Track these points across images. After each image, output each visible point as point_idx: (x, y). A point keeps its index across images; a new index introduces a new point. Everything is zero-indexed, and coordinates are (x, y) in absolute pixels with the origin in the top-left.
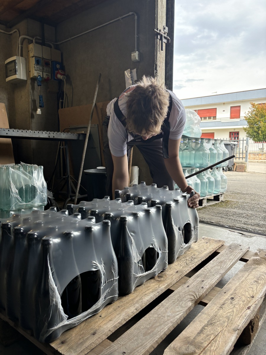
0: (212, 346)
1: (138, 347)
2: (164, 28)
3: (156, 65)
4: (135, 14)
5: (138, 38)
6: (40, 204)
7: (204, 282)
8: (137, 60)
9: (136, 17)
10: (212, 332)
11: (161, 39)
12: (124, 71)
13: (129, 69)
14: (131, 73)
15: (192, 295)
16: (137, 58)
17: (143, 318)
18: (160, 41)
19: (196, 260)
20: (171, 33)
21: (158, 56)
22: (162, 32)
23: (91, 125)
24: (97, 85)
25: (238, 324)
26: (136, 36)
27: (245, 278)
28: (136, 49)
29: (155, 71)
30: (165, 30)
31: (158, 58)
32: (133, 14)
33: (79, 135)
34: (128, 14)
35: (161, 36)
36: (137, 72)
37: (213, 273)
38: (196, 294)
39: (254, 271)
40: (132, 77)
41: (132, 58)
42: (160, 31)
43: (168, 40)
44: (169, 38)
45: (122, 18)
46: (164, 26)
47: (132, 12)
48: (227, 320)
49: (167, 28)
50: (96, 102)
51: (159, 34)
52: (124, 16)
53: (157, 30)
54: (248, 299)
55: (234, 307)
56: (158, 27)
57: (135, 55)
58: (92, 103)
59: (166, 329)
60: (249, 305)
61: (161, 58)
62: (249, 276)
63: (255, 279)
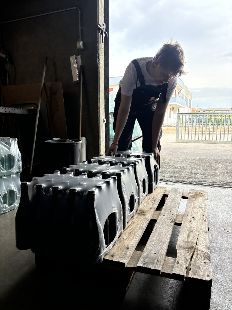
0: (199, 242)
1: (160, 250)
2: (103, 25)
3: (99, 54)
4: (79, 9)
5: (82, 30)
6: (17, 171)
7: (172, 211)
8: (82, 48)
9: (80, 12)
10: (194, 235)
11: (102, 34)
12: (70, 57)
13: (74, 56)
14: (76, 58)
15: (170, 219)
16: (82, 47)
17: (151, 236)
18: (101, 35)
19: (157, 200)
20: (107, 29)
21: (100, 47)
22: (102, 28)
23: (41, 102)
24: (44, 67)
25: (205, 229)
26: (80, 28)
27: (193, 206)
28: (80, 39)
29: (98, 59)
30: (104, 26)
31: (100, 48)
32: (76, 9)
33: (30, 110)
34: (72, 8)
35: (102, 31)
36: (81, 58)
37: (173, 206)
38: (171, 219)
39: (195, 201)
40: (77, 62)
41: (78, 46)
42: (101, 26)
43: (106, 35)
44: (107, 33)
45: (66, 11)
46: (103, 23)
47: (75, 7)
48: (198, 228)
49: (105, 25)
50: (44, 81)
51: (100, 29)
52: (68, 9)
53: (99, 25)
54: (202, 216)
55: (197, 221)
56: (100, 24)
57: (80, 45)
58: (41, 82)
59: (168, 238)
60: (204, 219)
61: (102, 49)
62: (194, 205)
63: (199, 206)
